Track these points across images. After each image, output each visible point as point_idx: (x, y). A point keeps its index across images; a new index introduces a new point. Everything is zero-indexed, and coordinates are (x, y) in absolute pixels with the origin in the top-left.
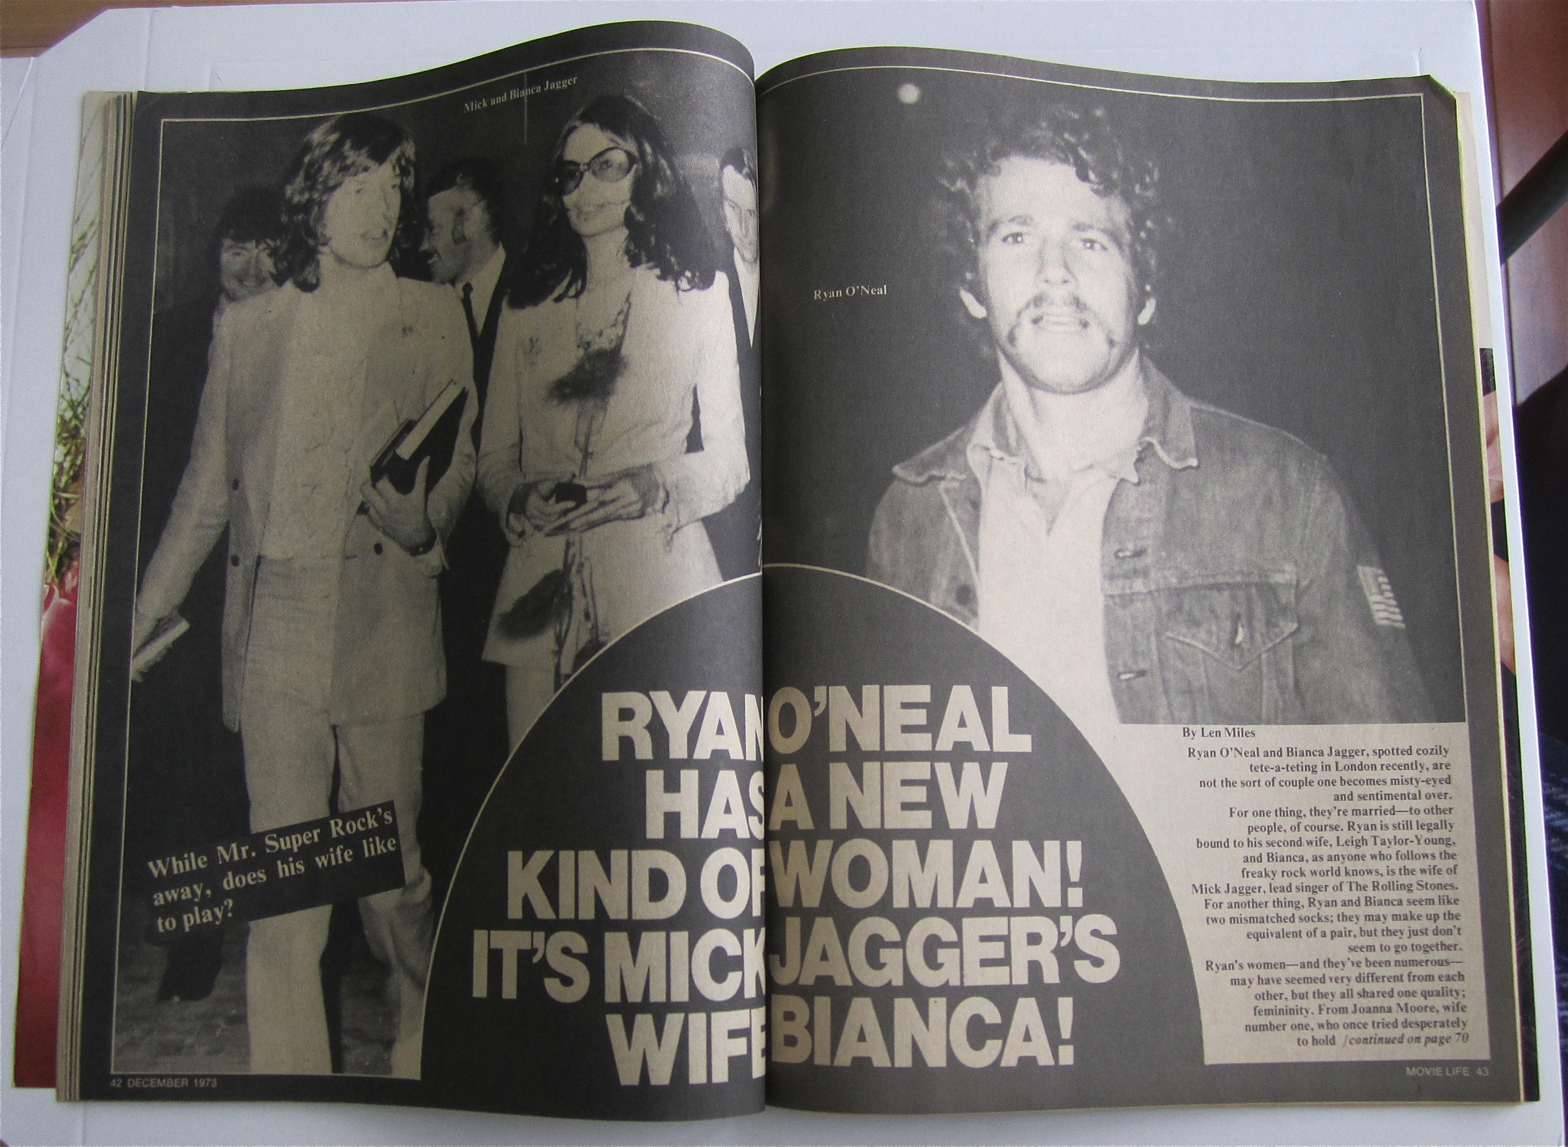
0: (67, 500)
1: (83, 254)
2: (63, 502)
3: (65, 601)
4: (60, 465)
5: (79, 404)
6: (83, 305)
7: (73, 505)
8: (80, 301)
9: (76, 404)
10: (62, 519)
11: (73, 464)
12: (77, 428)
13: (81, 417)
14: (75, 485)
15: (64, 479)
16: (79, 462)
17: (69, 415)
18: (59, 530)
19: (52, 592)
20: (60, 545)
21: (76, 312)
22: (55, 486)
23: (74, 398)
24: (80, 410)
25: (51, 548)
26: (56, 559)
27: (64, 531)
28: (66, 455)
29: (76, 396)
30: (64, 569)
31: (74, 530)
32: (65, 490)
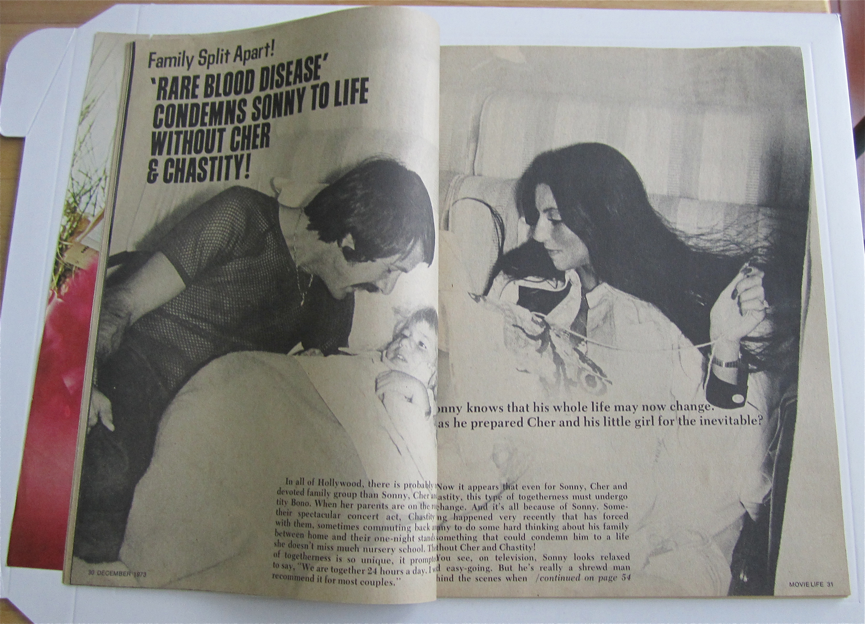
0: (66, 246)
1: (87, 116)
2: (64, 247)
3: (60, 300)
4: (64, 227)
5: (78, 195)
6: (84, 143)
7: (70, 248)
8: (84, 140)
9: (76, 195)
10: (62, 255)
11: (71, 227)
12: (75, 208)
13: (78, 202)
14: (71, 238)
15: (66, 234)
16: (74, 226)
17: (71, 200)
18: (60, 261)
19: (53, 294)
20: (60, 270)
21: (81, 146)
22: (61, 238)
23: (75, 192)
24: (78, 198)
25: (55, 271)
26: (57, 277)
27: (63, 262)
28: (68, 222)
29: (76, 191)
30: (61, 282)
31: (68, 262)
32: (66, 240)
